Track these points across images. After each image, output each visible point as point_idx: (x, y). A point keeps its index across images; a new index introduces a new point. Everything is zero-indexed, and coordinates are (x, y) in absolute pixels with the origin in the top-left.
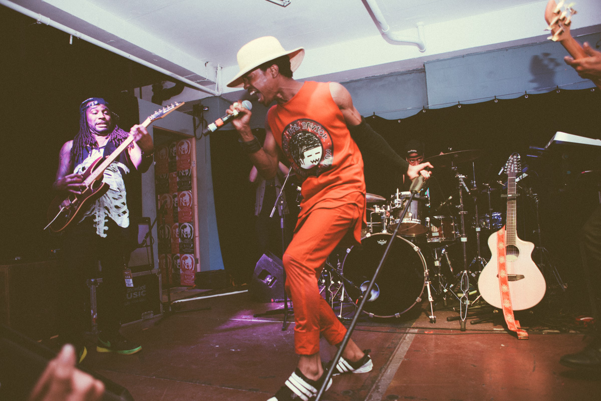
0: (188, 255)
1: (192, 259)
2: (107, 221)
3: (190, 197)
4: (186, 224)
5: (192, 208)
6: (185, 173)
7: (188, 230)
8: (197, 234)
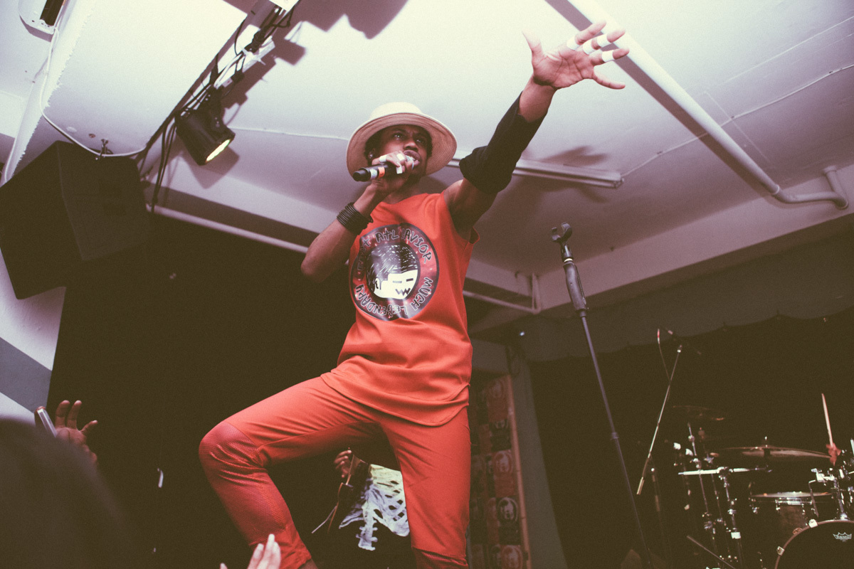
0: (513, 547)
1: (518, 552)
2: (376, 529)
3: (512, 459)
4: (507, 499)
5: (514, 475)
6: (500, 425)
7: (509, 508)
8: (523, 514)
